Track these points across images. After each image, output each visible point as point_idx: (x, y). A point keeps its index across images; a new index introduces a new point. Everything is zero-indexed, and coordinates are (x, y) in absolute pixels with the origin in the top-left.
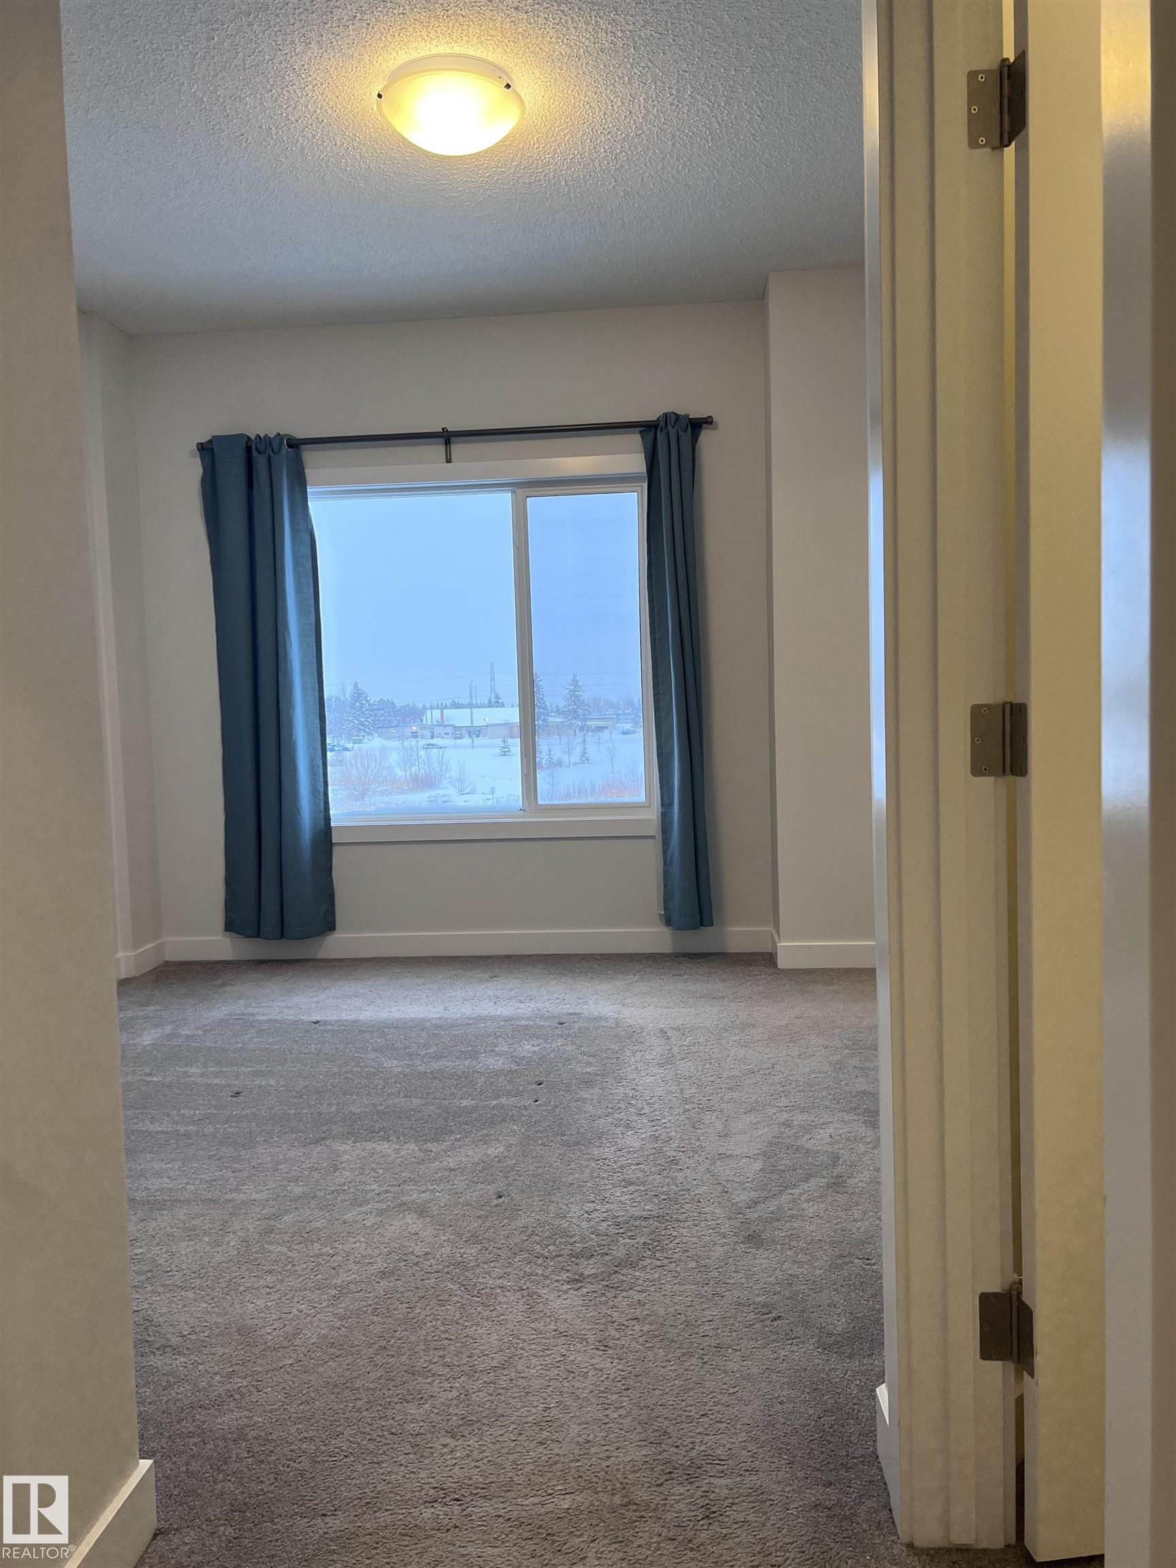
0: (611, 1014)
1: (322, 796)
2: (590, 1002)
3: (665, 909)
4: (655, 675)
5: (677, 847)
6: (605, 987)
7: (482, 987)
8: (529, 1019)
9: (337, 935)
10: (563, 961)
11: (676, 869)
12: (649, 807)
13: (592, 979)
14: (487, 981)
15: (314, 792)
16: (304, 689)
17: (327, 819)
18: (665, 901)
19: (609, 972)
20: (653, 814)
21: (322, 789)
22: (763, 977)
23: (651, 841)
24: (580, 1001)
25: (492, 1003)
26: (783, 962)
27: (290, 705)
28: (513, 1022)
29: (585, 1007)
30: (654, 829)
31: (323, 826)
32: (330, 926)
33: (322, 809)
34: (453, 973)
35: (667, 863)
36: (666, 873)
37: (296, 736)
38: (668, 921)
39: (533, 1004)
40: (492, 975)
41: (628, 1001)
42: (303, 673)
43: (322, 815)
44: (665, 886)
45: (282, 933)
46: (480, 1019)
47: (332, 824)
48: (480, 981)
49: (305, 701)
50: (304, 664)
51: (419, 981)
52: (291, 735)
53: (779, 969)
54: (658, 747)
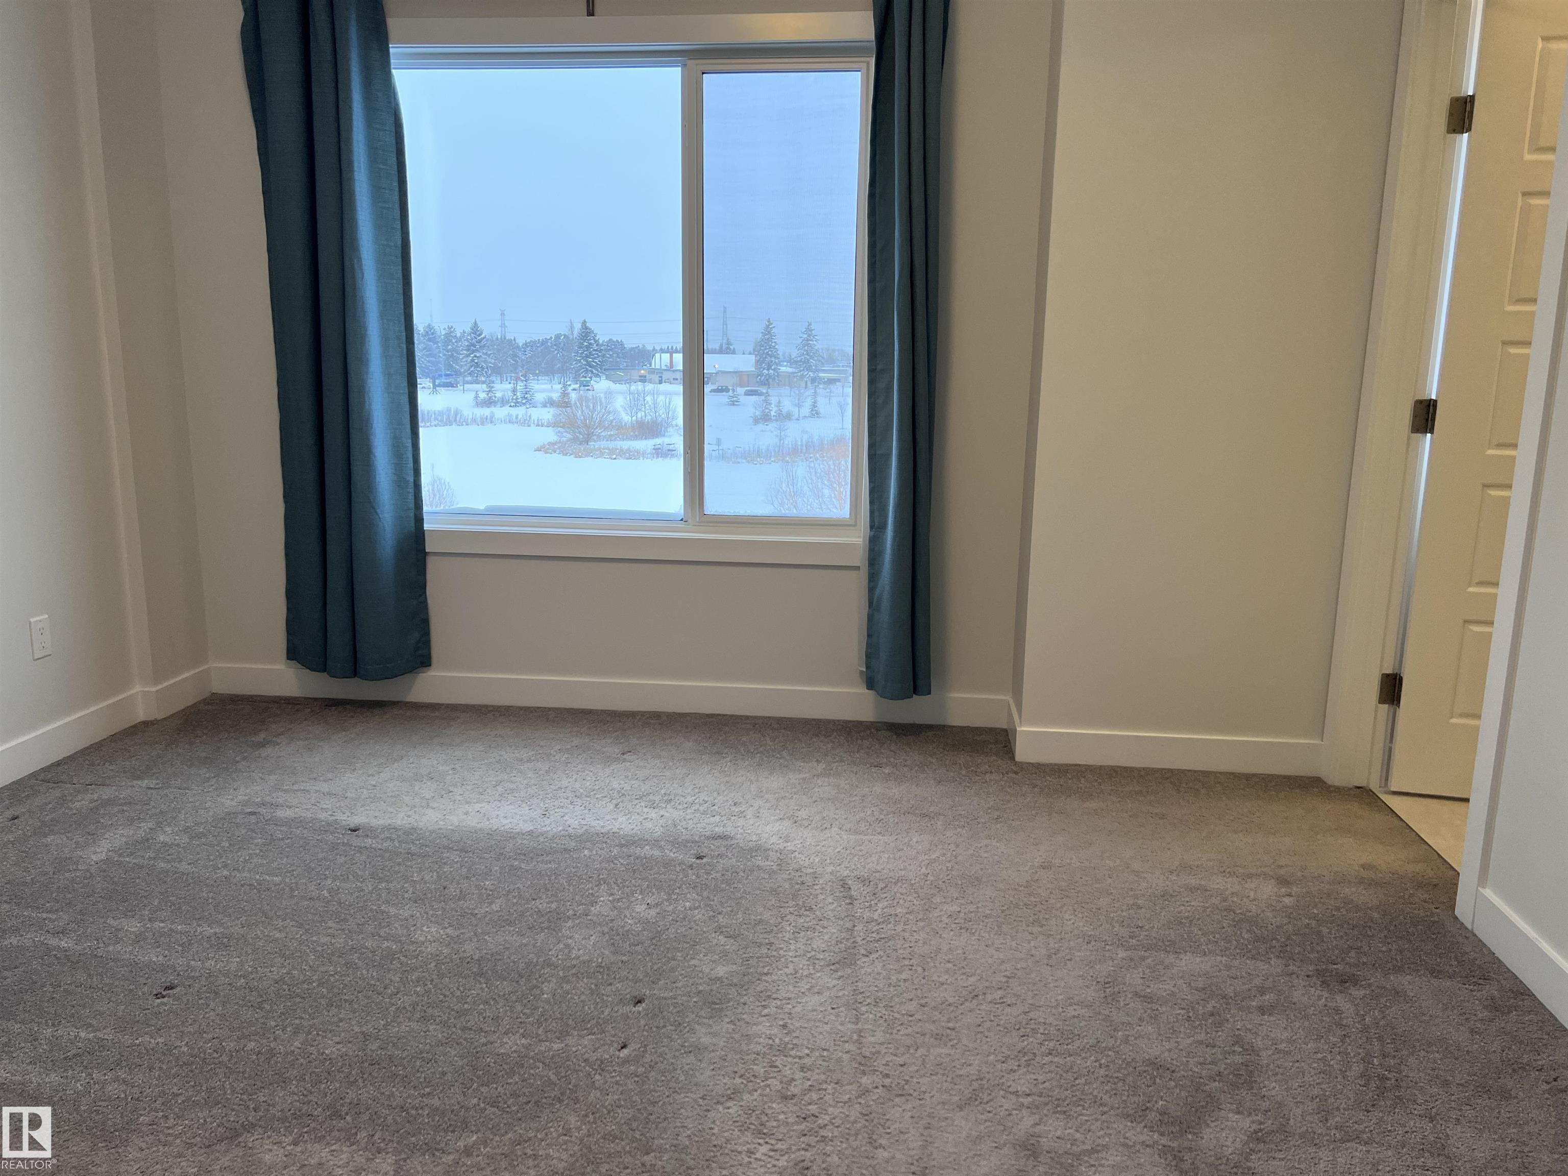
0: (774, 839)
1: (411, 490)
2: (749, 813)
3: (868, 667)
4: (872, 343)
5: (887, 588)
6: (774, 782)
7: (608, 771)
8: (656, 843)
9: (434, 674)
10: (727, 729)
11: (884, 617)
12: (855, 525)
13: (759, 765)
14: (617, 760)
15: (399, 482)
16: (385, 339)
17: (419, 520)
18: (868, 656)
19: (785, 753)
20: (858, 538)
21: (412, 479)
22: (994, 776)
23: (854, 573)
24: (736, 809)
25: (611, 806)
26: (1024, 752)
27: (363, 361)
28: (632, 850)
29: (741, 822)
30: (859, 558)
31: (413, 529)
32: (424, 661)
33: (412, 505)
34: (576, 741)
35: (873, 605)
36: (870, 618)
37: (370, 405)
38: (870, 684)
39: (671, 813)
40: (626, 749)
41: (803, 814)
42: (382, 316)
43: (412, 514)
44: (869, 636)
45: (354, 669)
46: (587, 838)
47: (426, 527)
48: (609, 760)
49: (386, 356)
50: (384, 303)
51: (524, 754)
52: (362, 404)
53: (1016, 763)
54: (871, 446)
